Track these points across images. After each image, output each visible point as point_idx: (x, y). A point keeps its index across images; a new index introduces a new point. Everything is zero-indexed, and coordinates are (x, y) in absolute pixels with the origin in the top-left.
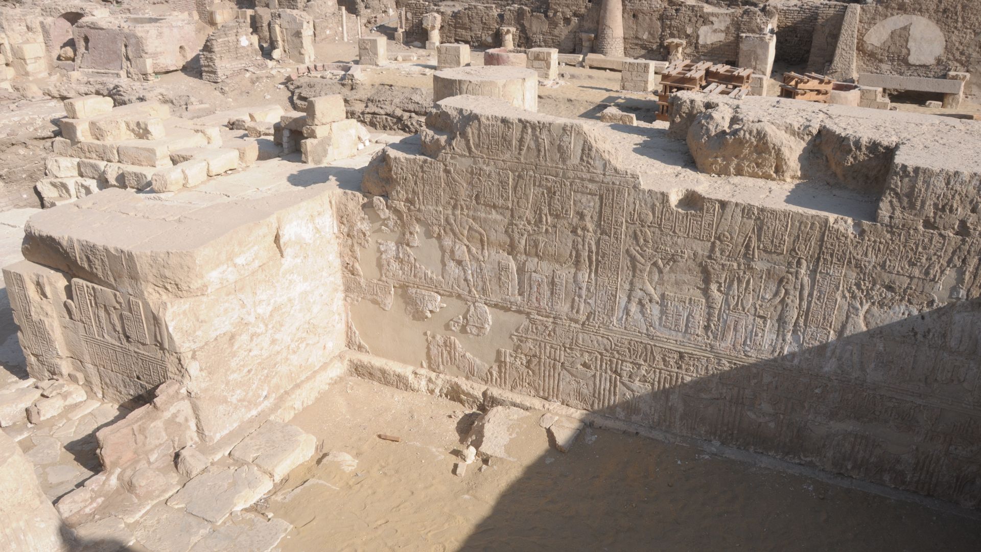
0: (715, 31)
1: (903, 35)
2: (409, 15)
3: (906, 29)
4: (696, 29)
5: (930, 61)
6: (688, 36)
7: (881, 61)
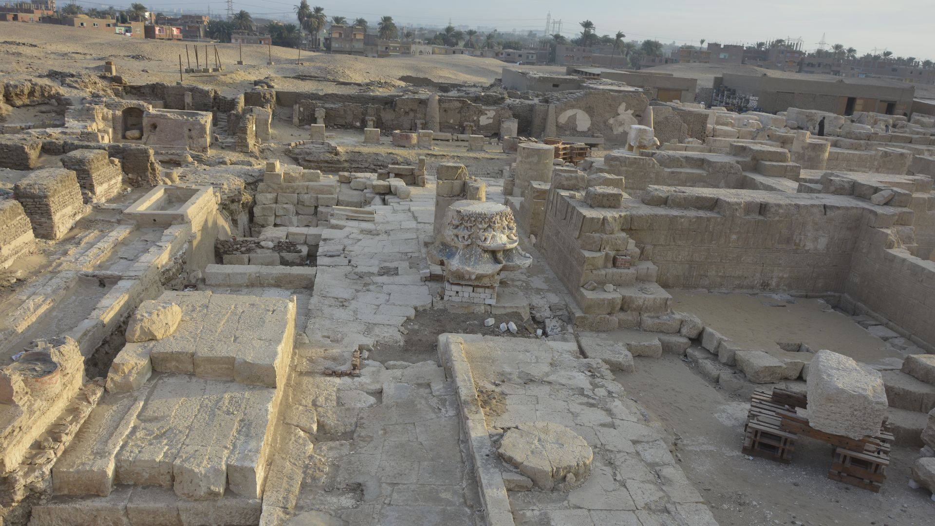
0: (488, 118)
1: (573, 118)
2: (302, 109)
3: (575, 115)
4: (478, 117)
5: (585, 129)
6: (474, 121)
7: (565, 130)
